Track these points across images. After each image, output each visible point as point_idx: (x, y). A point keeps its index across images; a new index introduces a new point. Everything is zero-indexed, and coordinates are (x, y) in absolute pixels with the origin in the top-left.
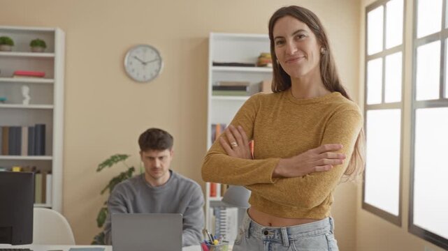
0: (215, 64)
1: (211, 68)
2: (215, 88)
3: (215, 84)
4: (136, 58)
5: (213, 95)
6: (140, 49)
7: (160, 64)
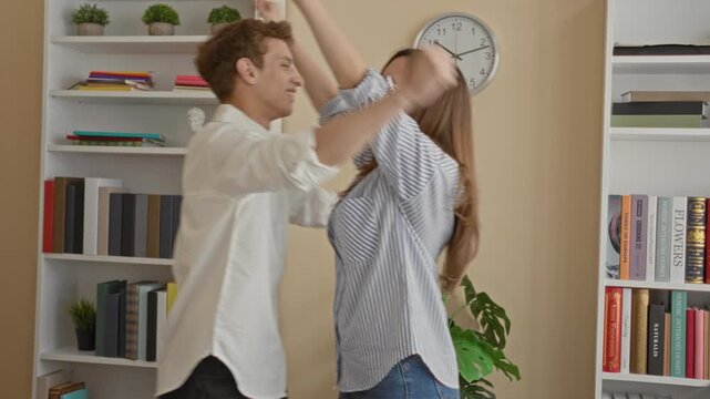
0: (619, 50)
1: (611, 60)
2: (619, 109)
3: (620, 100)
4: (436, 43)
5: (613, 125)
6: (446, 24)
7: (492, 57)
